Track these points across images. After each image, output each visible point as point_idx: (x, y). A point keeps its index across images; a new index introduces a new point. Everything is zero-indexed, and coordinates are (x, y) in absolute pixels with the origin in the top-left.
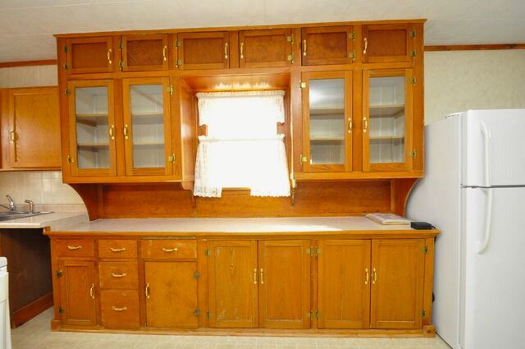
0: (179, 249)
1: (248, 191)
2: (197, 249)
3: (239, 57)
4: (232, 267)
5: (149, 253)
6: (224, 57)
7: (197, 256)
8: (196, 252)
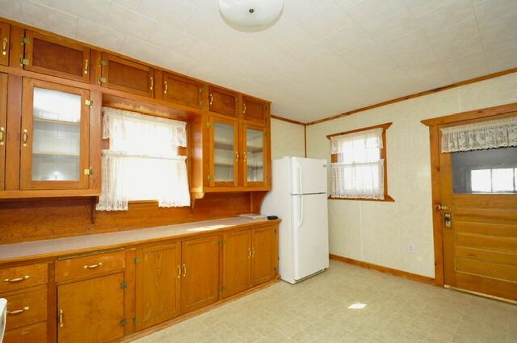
0: (105, 263)
1: (154, 203)
2: (125, 260)
3: (163, 92)
4: (158, 268)
5: (66, 274)
6: (150, 88)
7: (126, 266)
8: (124, 262)
